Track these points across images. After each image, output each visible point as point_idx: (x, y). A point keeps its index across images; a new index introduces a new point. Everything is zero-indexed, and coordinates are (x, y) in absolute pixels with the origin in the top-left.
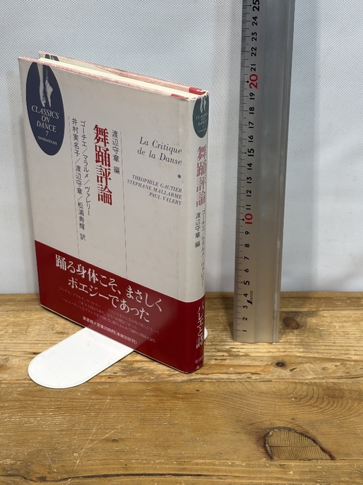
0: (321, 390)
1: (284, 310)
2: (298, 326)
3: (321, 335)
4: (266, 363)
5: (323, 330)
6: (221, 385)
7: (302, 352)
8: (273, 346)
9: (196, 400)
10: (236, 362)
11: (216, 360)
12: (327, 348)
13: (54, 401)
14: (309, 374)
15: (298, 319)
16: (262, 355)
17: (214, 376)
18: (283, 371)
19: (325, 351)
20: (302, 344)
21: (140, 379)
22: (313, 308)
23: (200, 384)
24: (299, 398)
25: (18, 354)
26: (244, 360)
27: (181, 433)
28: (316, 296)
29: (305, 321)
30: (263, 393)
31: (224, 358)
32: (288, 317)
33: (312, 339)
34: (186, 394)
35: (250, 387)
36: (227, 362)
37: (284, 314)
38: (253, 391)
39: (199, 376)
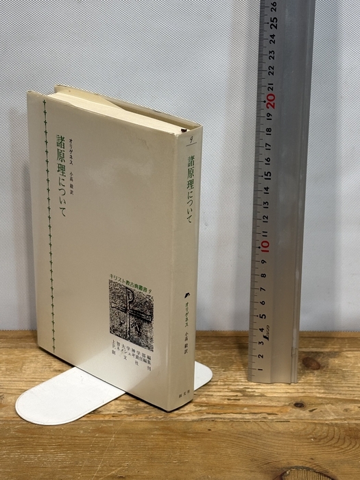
0: (342, 430)
1: (304, 350)
2: (319, 367)
3: (344, 377)
4: (283, 403)
5: (345, 371)
6: (234, 425)
7: (323, 393)
8: (291, 387)
9: (207, 439)
10: (250, 402)
11: (229, 399)
12: (351, 389)
13: (54, 439)
14: (330, 415)
15: (319, 360)
16: (279, 395)
17: (227, 416)
18: (301, 411)
19: (347, 393)
20: (323, 385)
21: (147, 418)
22: (336, 348)
23: (212, 423)
24: (318, 439)
25: (13, 391)
27: (192, 472)
28: (339, 336)
29: (327, 362)
30: (279, 433)
31: (238, 398)
32: (308, 358)
33: (335, 380)
34: (197, 433)
35: (266, 427)
36: (241, 402)
37: (303, 355)
38: (268, 431)
39: (210, 416)
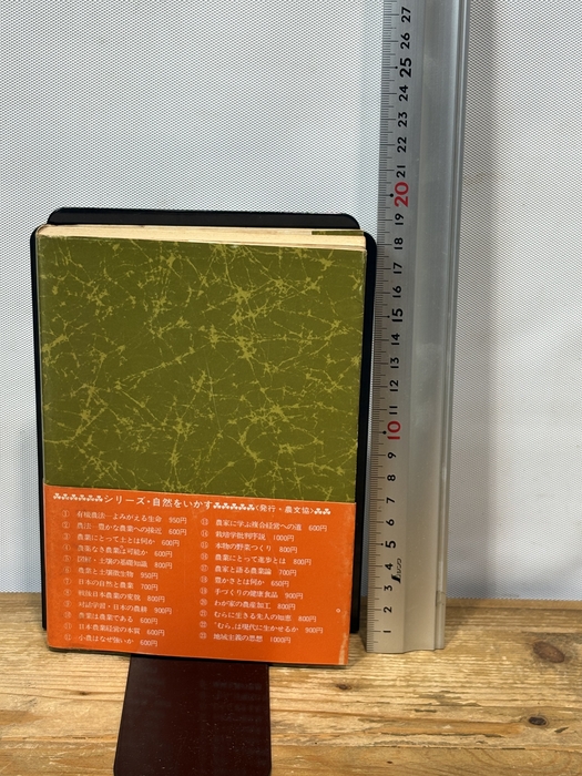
1: (535, 630)
2: (561, 658)
4: (510, 718)
6: (431, 754)
7: (574, 701)
10: (454, 715)
11: (417, 711)
15: (561, 646)
16: (501, 705)
17: (417, 739)
18: (541, 732)
20: (572, 687)
23: (393, 751)
25: (50, 693)
26: (470, 713)
29: (575, 650)
30: (509, 768)
31: (432, 708)
32: (541, 643)
34: (369, 768)
35: (485, 759)
36: (438, 716)
37: (533, 638)
38: (492, 766)
39: (389, 739)
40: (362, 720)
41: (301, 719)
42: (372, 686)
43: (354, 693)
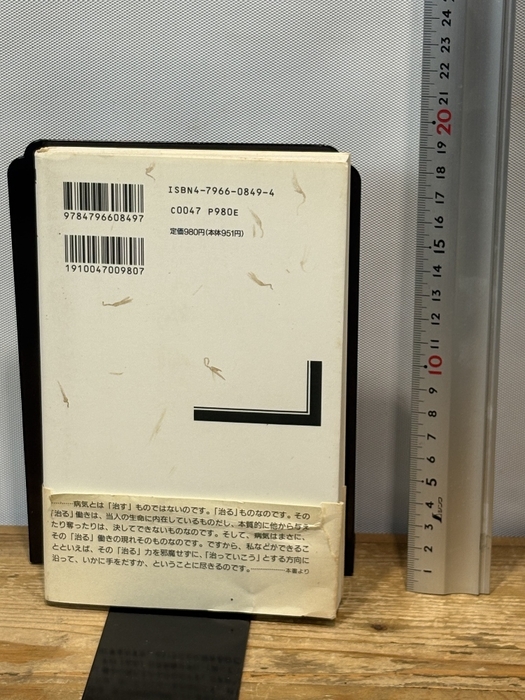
26: (507, 655)
40: (395, 661)
41: (332, 659)
42: (408, 627)
43: (389, 634)
